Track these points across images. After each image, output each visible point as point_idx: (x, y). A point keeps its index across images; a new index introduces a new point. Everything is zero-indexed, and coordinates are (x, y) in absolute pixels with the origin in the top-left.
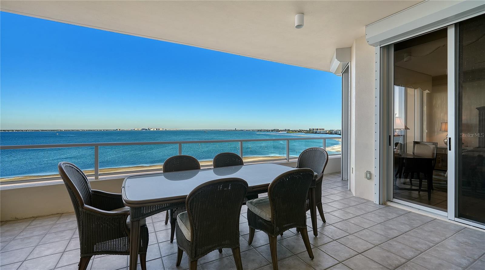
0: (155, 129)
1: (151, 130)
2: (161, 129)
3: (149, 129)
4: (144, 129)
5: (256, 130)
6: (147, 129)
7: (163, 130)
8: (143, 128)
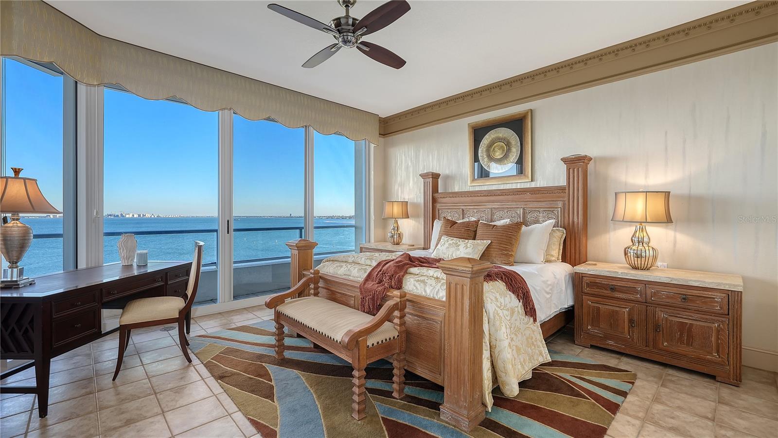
0: (136, 216)
1: (127, 216)
2: (149, 216)
3: (121, 215)
4: (110, 215)
5: (324, 217)
6: (117, 216)
7: (153, 217)
8: (109, 213)
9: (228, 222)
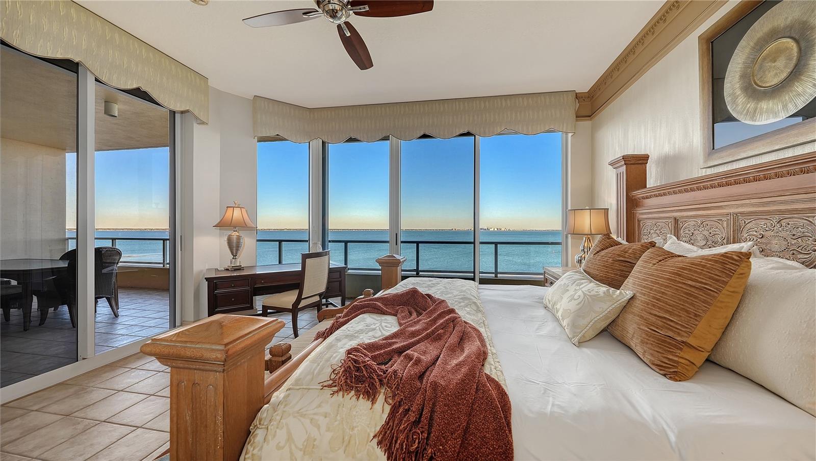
9: (396, 234)
